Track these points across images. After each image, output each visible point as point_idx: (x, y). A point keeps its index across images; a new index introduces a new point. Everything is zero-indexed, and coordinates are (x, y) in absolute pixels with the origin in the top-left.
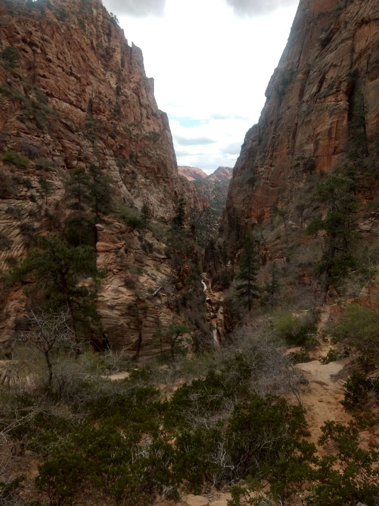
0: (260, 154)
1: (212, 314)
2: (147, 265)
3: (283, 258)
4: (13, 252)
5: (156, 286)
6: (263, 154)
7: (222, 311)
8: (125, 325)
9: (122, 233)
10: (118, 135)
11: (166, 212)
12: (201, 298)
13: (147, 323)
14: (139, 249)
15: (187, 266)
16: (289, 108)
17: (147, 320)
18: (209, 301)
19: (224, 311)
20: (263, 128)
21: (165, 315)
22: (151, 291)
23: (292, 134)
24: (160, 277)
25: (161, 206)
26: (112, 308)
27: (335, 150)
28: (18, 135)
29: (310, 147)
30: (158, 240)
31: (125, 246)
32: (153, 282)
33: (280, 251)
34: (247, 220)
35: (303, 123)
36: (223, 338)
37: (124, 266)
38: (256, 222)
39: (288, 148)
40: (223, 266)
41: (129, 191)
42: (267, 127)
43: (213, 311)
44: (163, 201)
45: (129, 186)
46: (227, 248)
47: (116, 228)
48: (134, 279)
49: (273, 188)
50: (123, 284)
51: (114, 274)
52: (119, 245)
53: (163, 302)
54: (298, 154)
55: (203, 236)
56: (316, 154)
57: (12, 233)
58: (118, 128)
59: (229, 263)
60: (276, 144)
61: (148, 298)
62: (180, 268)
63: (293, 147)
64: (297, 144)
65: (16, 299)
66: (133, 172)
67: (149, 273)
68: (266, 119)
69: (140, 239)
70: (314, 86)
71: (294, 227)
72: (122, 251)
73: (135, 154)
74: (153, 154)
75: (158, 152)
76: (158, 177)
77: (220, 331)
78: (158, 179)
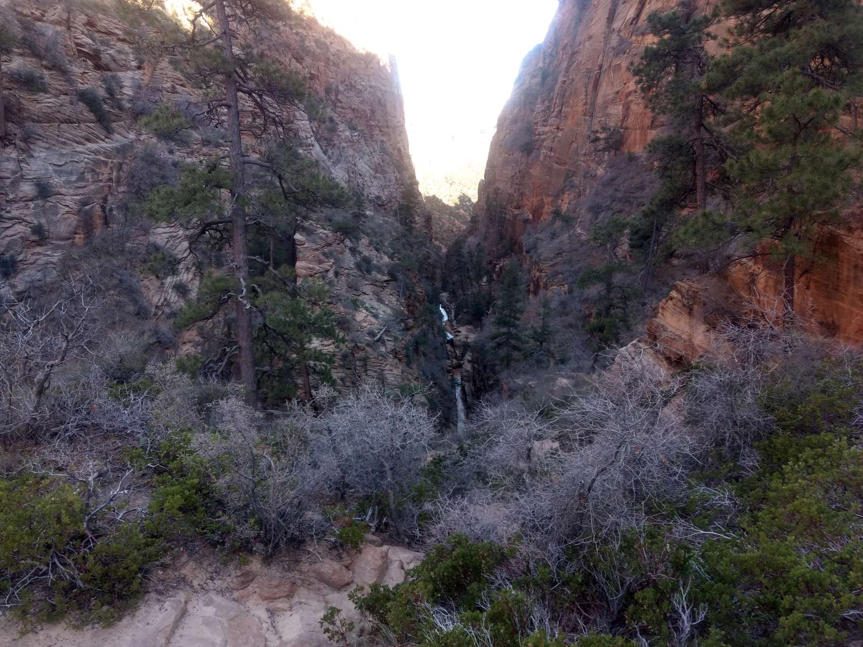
0: (543, 102)
1: (455, 361)
2: (364, 293)
3: (563, 285)
4: (181, 275)
5: (379, 327)
6: (547, 104)
7: (469, 358)
9: (329, 245)
10: (307, 55)
11: (383, 188)
12: (440, 339)
14: (352, 269)
15: (420, 290)
16: (590, 38)
17: (367, 375)
18: (451, 342)
19: (473, 359)
20: (551, 55)
21: (392, 368)
22: (372, 334)
23: (592, 82)
24: (384, 311)
25: (375, 177)
27: (653, 122)
28: (174, 91)
29: (617, 110)
30: (377, 250)
31: (334, 267)
32: (373, 320)
33: (560, 275)
34: (516, 212)
35: (609, 67)
36: (469, 399)
38: (531, 217)
39: (586, 104)
40: (474, 283)
41: (325, 152)
42: (557, 53)
43: (456, 358)
44: (379, 169)
45: (324, 143)
46: (482, 255)
47: (321, 238)
48: (349, 317)
49: (559, 167)
52: (326, 266)
53: (389, 350)
54: (599, 117)
55: (444, 224)
56: (625, 124)
57: (179, 248)
58: (307, 44)
59: (485, 279)
60: (567, 94)
61: (368, 345)
62: (411, 294)
63: (593, 104)
64: (600, 100)
65: (190, 342)
66: (331, 120)
67: (367, 305)
68: (556, 40)
69: (353, 251)
70: (631, 7)
71: (584, 238)
72: (331, 274)
73: (334, 86)
74: (363, 86)
75: (373, 83)
76: (371, 126)
77: (466, 388)
78: (371, 129)
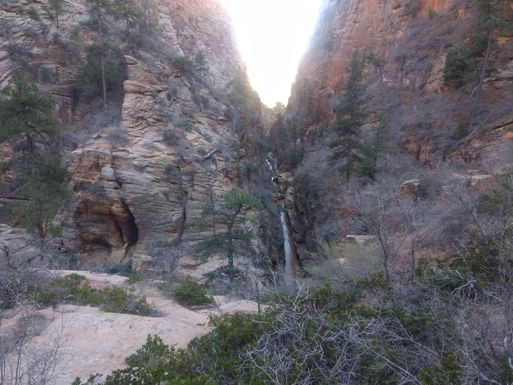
0: (340, 13)
2: (200, 123)
3: (376, 122)
5: (210, 147)
7: (291, 191)
8: (161, 195)
13: (194, 195)
14: (189, 101)
15: (252, 136)
17: (194, 190)
18: (276, 181)
19: (293, 192)
21: (221, 184)
22: (202, 152)
24: (216, 138)
26: (141, 169)
30: (216, 100)
31: (167, 91)
32: (206, 142)
33: (373, 115)
34: (321, 92)
36: (293, 223)
37: (163, 116)
38: (333, 92)
40: (291, 144)
43: (280, 192)
46: (297, 124)
49: (357, 48)
50: (161, 138)
51: (149, 125)
52: (159, 87)
53: (220, 169)
59: (298, 141)
61: (196, 161)
62: (244, 135)
67: (201, 131)
69: (193, 91)
71: (390, 85)
72: (163, 95)
73: (195, 17)
74: (215, 20)
75: (222, 19)
76: (220, 46)
77: (289, 214)
78: (220, 49)
